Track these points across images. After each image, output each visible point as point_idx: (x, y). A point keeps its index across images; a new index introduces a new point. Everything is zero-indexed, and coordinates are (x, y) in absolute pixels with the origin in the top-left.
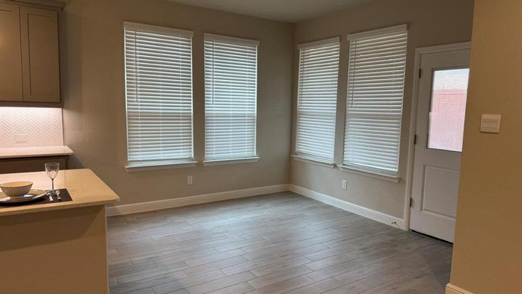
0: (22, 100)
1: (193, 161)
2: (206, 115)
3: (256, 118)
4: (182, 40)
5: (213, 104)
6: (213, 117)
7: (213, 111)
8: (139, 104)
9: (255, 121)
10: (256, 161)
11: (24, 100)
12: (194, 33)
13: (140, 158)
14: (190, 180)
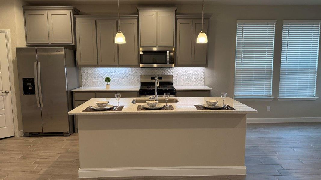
0: (191, 64)
1: (271, 97)
2: (281, 69)
3: (317, 70)
4: (269, 26)
5: (286, 63)
6: (286, 70)
7: (286, 67)
8: (242, 64)
9: (316, 73)
10: (315, 99)
11: (192, 64)
12: (277, 21)
13: (241, 93)
14: (269, 108)
